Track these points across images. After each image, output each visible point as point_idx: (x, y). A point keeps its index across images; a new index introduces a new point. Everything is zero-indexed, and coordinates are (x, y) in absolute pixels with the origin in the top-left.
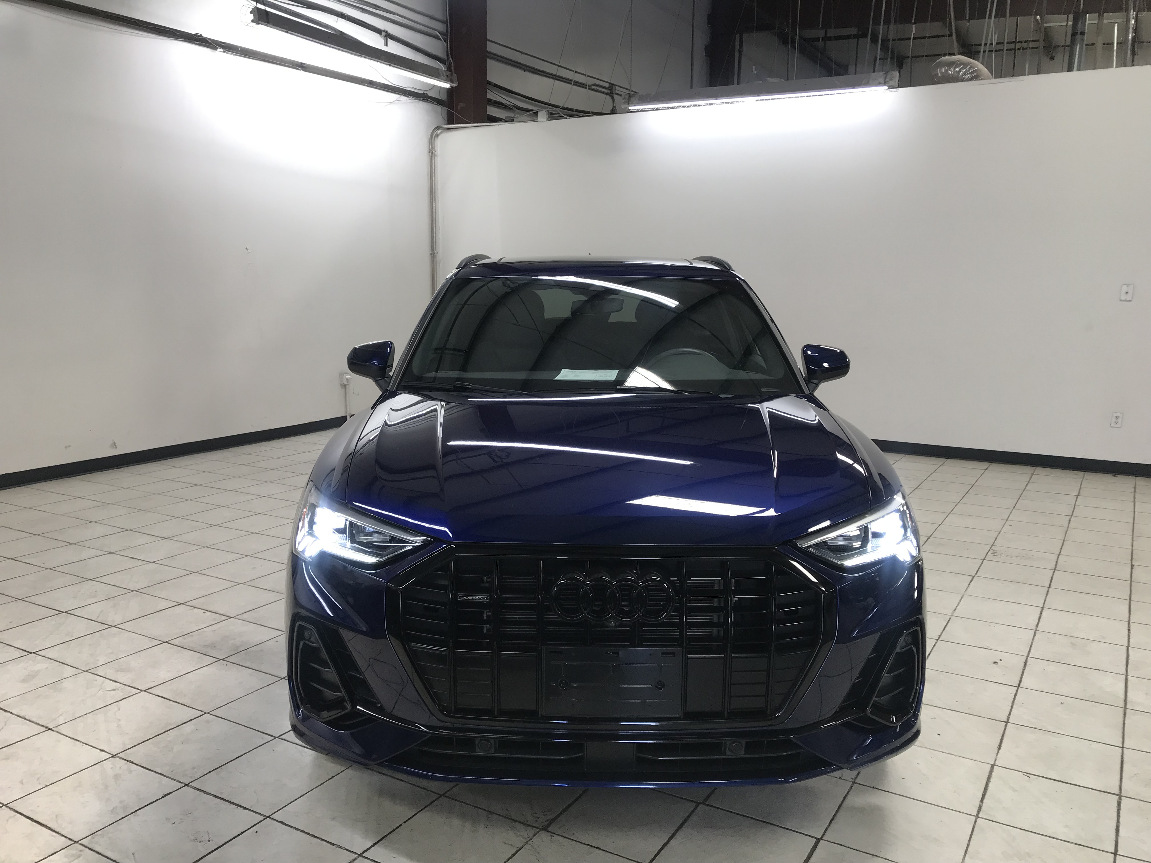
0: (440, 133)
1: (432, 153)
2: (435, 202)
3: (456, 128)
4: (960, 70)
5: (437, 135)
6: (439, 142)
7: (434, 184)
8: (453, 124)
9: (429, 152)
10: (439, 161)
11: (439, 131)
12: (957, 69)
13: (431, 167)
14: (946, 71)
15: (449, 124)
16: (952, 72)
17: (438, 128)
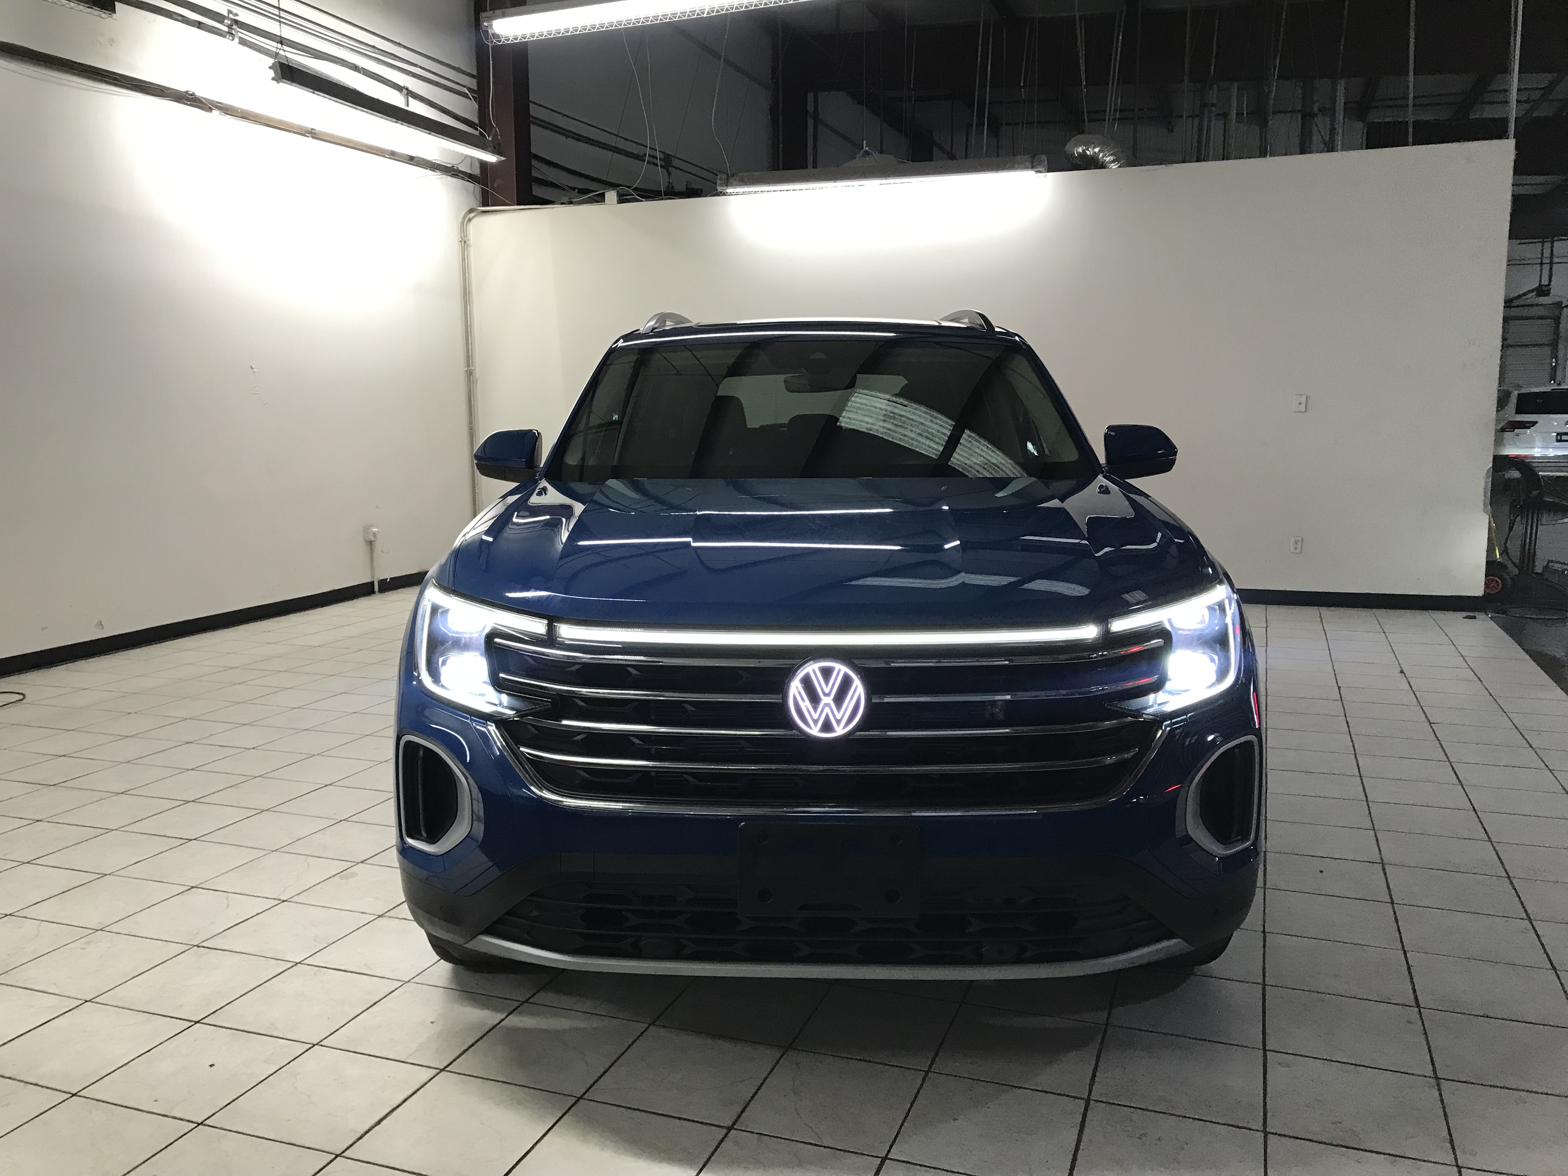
1: (464, 242)
2: (470, 306)
3: (493, 211)
5: (470, 220)
6: (472, 228)
7: (467, 282)
8: (488, 206)
9: (461, 241)
10: (472, 252)
11: (472, 215)
13: (463, 260)
14: (1084, 151)
15: (483, 206)
17: (471, 211)
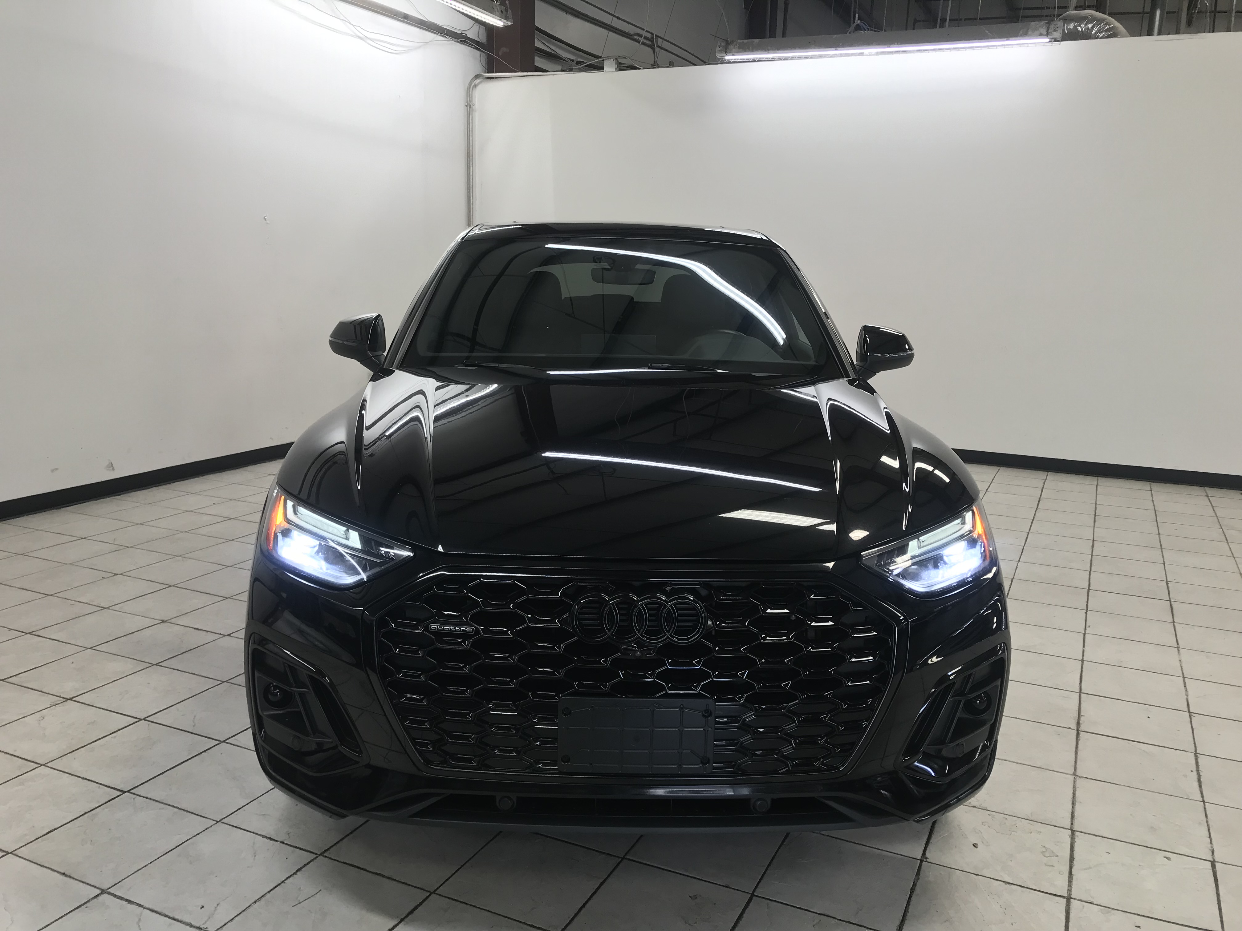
0: (480, 83)
1: (469, 106)
2: (472, 167)
3: (496, 78)
4: (1093, 27)
5: (475, 86)
6: (477, 94)
7: (471, 145)
8: (493, 72)
9: (467, 106)
10: (477, 117)
11: (478, 81)
12: (1090, 26)
13: (468, 124)
14: (1075, 27)
15: (489, 72)
16: (1082, 29)
17: (477, 77)
